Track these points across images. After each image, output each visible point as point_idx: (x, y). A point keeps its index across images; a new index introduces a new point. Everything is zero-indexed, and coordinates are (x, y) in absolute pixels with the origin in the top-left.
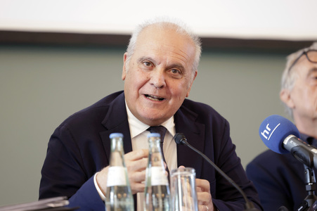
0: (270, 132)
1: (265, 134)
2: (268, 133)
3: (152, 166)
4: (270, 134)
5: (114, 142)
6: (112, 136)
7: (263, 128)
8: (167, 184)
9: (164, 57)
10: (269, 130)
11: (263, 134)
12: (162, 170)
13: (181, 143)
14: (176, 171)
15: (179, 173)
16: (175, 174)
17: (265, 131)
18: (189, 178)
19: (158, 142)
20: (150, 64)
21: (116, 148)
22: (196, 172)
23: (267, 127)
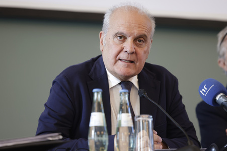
0: (206, 91)
1: (203, 92)
2: (205, 91)
3: (122, 113)
4: (206, 92)
5: (95, 95)
6: (95, 90)
7: (202, 88)
8: (132, 126)
9: (133, 31)
10: (206, 89)
11: (201, 92)
12: (129, 116)
13: (143, 96)
14: (139, 117)
15: (141, 119)
16: (138, 119)
17: (203, 90)
18: (148, 122)
19: (127, 95)
20: (123, 37)
21: (97, 99)
22: (153, 118)
23: (205, 87)
